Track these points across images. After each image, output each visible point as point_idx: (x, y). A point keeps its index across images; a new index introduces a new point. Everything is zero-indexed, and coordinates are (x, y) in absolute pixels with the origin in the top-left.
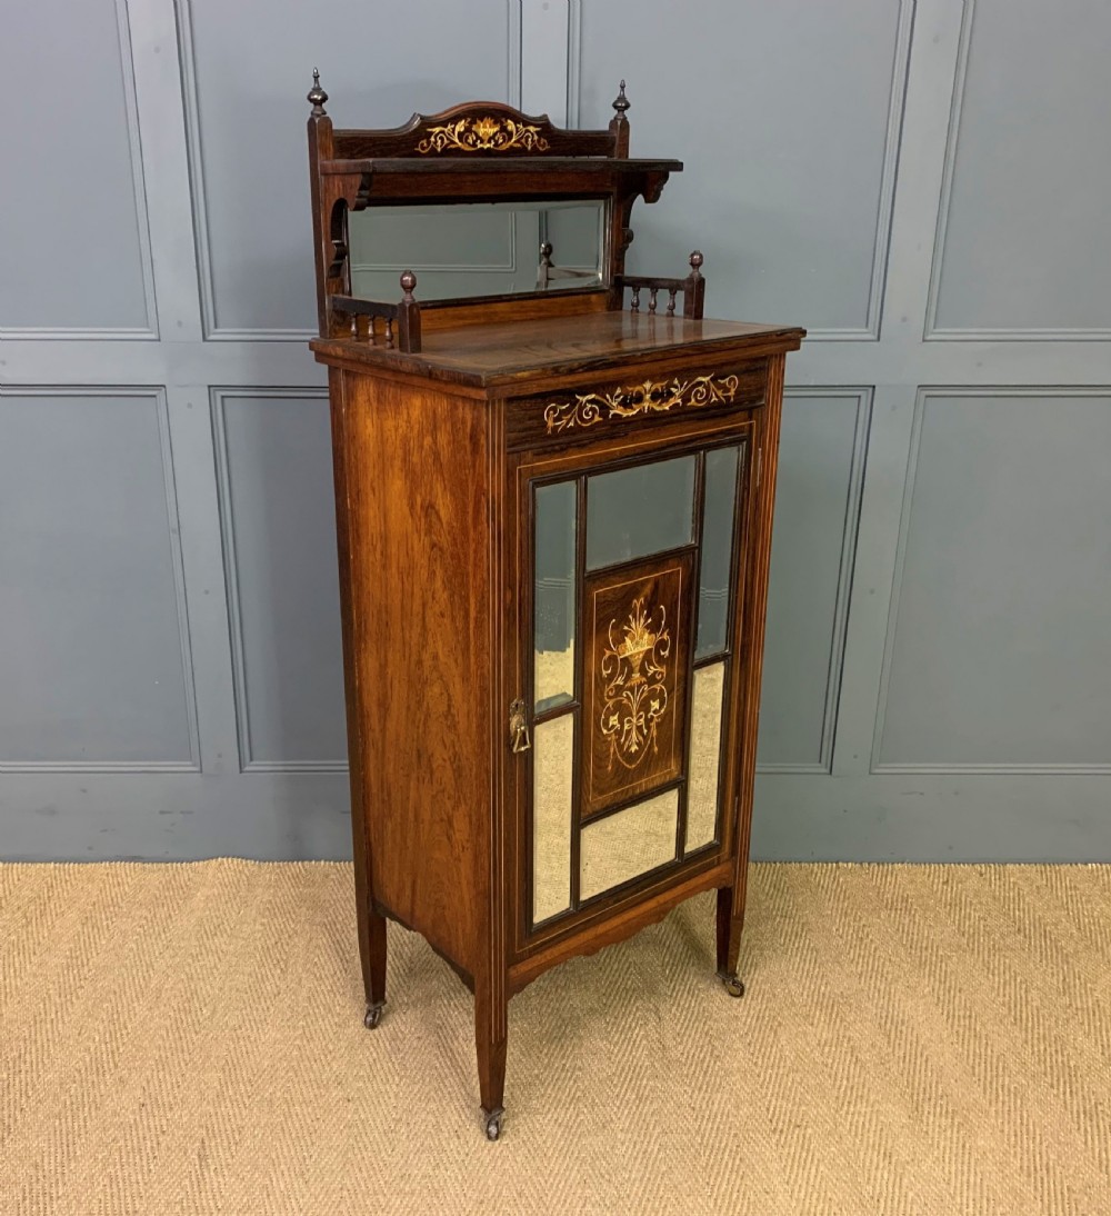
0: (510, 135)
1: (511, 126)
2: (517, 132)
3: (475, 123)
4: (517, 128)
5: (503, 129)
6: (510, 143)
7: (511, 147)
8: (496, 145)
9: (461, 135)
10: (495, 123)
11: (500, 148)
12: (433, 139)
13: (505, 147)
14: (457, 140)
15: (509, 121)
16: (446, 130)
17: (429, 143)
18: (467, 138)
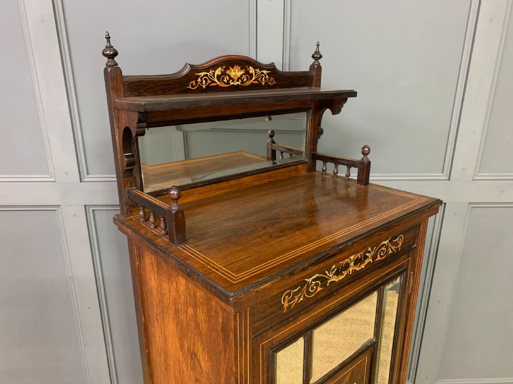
0: (251, 75)
1: (252, 70)
2: (256, 74)
3: (229, 69)
4: (255, 72)
5: (247, 72)
6: (251, 81)
7: (252, 83)
8: (242, 82)
9: (218, 77)
10: (241, 69)
11: (245, 85)
12: (199, 80)
13: (248, 83)
14: (216, 81)
15: (250, 67)
16: (209, 74)
17: (197, 82)
18: (223, 79)
